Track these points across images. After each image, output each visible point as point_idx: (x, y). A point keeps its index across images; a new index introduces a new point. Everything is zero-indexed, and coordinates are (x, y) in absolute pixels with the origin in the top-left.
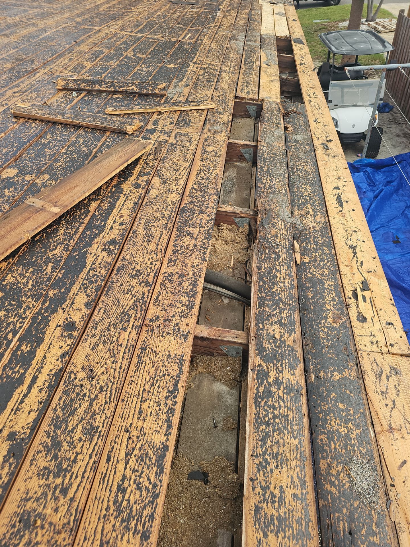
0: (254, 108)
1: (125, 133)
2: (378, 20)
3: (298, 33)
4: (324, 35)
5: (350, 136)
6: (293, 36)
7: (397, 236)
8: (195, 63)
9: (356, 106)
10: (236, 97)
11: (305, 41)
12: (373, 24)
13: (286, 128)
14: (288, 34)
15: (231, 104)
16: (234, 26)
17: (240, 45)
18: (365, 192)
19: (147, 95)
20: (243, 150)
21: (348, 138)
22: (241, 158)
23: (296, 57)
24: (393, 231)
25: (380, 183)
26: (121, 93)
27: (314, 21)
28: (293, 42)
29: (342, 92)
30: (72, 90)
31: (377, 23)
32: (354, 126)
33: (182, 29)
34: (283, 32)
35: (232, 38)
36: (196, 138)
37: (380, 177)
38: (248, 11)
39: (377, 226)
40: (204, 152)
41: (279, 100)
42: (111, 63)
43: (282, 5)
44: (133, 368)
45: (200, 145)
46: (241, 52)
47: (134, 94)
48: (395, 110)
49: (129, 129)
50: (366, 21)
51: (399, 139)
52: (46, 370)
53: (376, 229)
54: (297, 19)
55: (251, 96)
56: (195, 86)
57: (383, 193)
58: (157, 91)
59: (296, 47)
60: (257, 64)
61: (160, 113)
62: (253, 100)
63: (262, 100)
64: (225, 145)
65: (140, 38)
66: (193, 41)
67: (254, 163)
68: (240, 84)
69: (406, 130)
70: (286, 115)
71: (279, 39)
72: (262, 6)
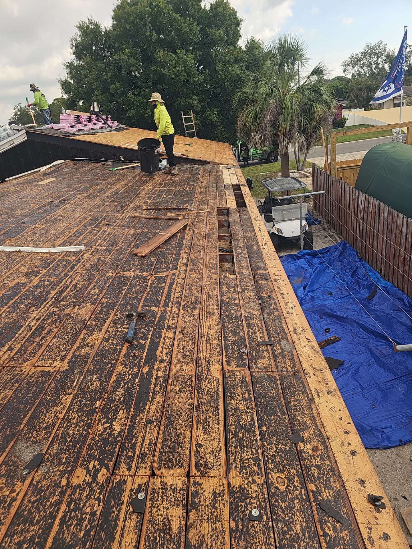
0: (226, 211)
1: (178, 220)
2: (305, 170)
3: (243, 181)
4: (264, 182)
5: (291, 238)
6: (241, 183)
7: (330, 292)
8: (196, 197)
9: (291, 220)
10: (218, 208)
11: (246, 185)
12: (302, 172)
13: (240, 215)
14: (238, 183)
15: (216, 210)
16: (209, 181)
17: (215, 189)
18: (307, 270)
19: (180, 209)
20: (224, 223)
21: (290, 240)
22: (224, 226)
23: (243, 192)
24: (328, 289)
25: (316, 264)
26: (169, 209)
27: (261, 174)
28: (241, 187)
29: (282, 214)
30: (150, 209)
31: (305, 171)
32: (293, 232)
33: (183, 185)
34: (235, 182)
35: (210, 186)
36: (205, 219)
37: (316, 261)
38: (215, 174)
39: (317, 287)
40: (209, 223)
41: (236, 207)
42: (158, 200)
43: (233, 169)
44: (205, 257)
45: (208, 221)
46: (216, 192)
47: (175, 209)
48: (322, 222)
49: (180, 218)
50: (297, 171)
51: (326, 239)
52: (184, 258)
53: (317, 289)
54: (242, 175)
55: (224, 207)
56: (199, 205)
57: (318, 269)
58: (184, 207)
59: (242, 188)
60: (224, 196)
61: (188, 214)
62: (225, 208)
63: (229, 208)
64: (217, 222)
65: (165, 190)
66: (191, 189)
67: (229, 227)
68: (218, 203)
69: (331, 233)
70: (239, 211)
71: (233, 185)
72: (222, 171)
